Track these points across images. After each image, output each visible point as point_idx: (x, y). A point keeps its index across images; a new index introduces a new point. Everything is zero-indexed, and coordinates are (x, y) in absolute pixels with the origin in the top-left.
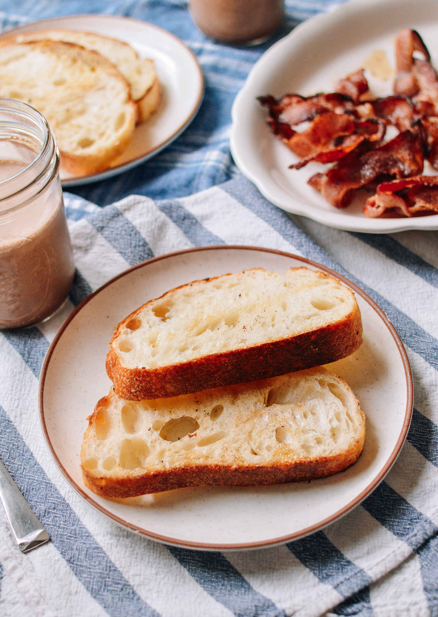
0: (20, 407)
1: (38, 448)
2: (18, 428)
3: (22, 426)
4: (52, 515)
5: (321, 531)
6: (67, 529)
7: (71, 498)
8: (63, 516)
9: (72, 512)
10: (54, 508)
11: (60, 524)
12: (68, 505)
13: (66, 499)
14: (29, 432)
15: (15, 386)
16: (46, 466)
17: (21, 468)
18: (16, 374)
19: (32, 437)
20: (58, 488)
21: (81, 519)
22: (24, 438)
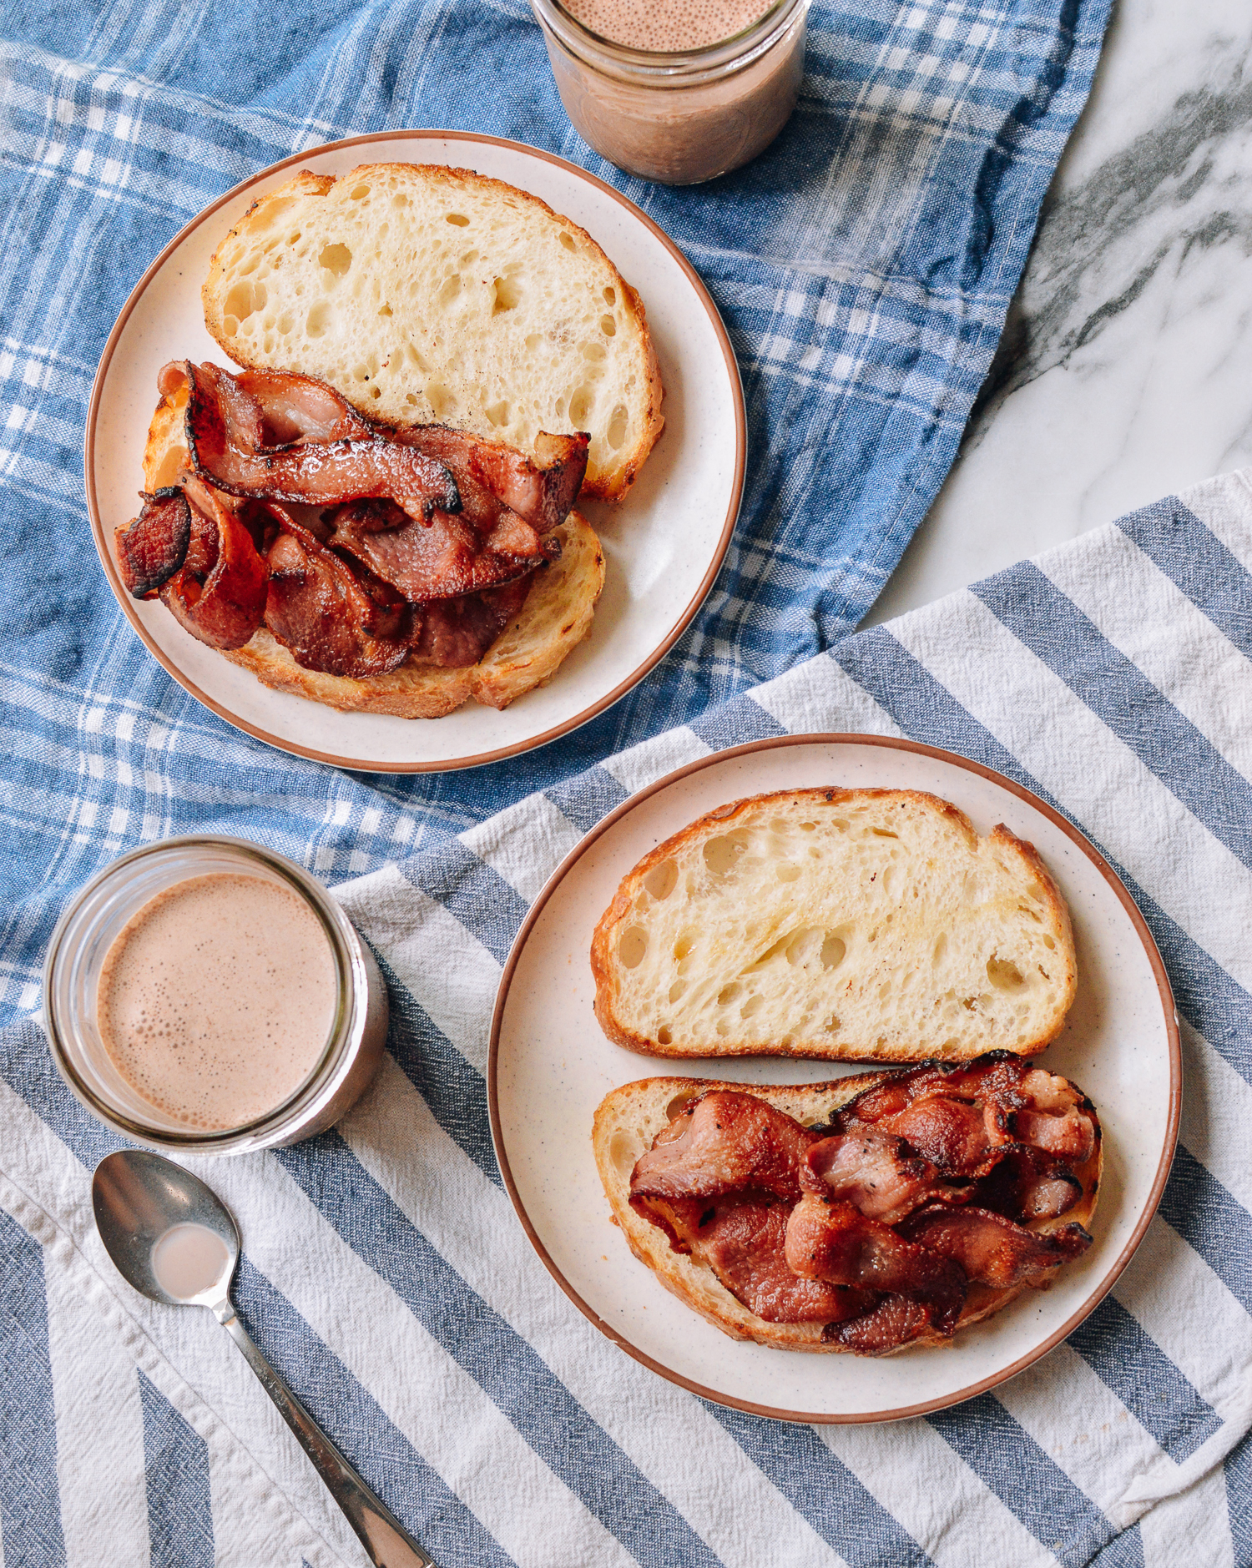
0: (333, 1308)
1: (386, 1392)
2: (339, 1356)
3: (347, 1350)
4: (440, 1533)
5: (988, 1393)
6: (472, 1555)
7: (467, 1492)
8: (460, 1531)
9: (474, 1522)
10: (442, 1518)
11: (458, 1547)
12: (465, 1508)
13: (458, 1496)
14: (362, 1359)
15: (312, 1266)
16: (410, 1430)
17: (364, 1439)
18: (305, 1241)
19: (371, 1370)
20: (440, 1474)
21: (493, 1534)
22: (355, 1373)
